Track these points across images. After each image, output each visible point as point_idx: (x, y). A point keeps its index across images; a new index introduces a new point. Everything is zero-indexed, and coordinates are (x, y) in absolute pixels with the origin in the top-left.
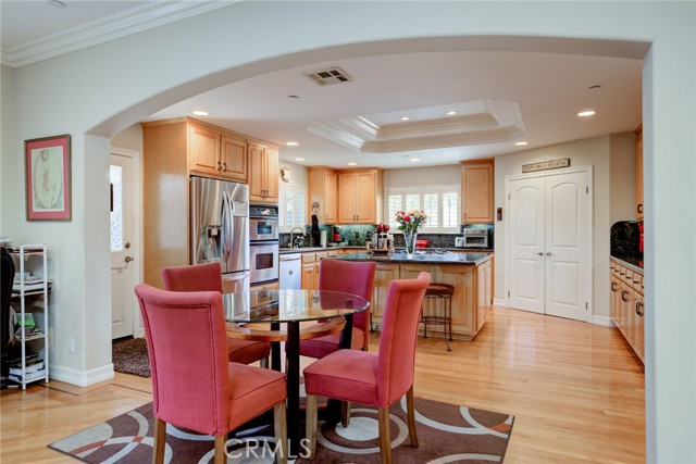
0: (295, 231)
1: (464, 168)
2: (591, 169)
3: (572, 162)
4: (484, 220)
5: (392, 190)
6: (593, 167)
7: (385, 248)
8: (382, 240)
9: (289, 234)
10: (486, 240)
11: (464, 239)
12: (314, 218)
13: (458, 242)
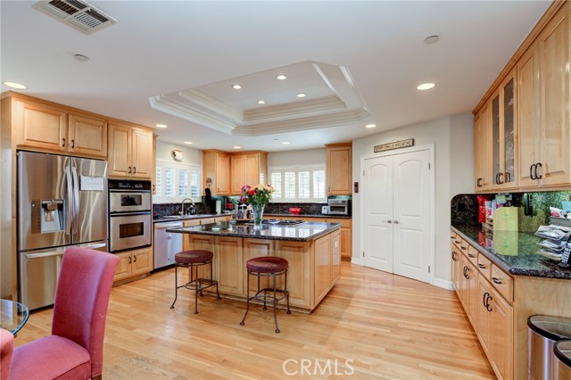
0: (186, 202)
1: (329, 150)
2: (433, 147)
3: (416, 142)
4: (344, 192)
5: (274, 168)
6: (435, 145)
7: (245, 218)
8: (242, 210)
9: (180, 205)
10: (346, 209)
11: (328, 207)
12: (208, 191)
13: (325, 210)
